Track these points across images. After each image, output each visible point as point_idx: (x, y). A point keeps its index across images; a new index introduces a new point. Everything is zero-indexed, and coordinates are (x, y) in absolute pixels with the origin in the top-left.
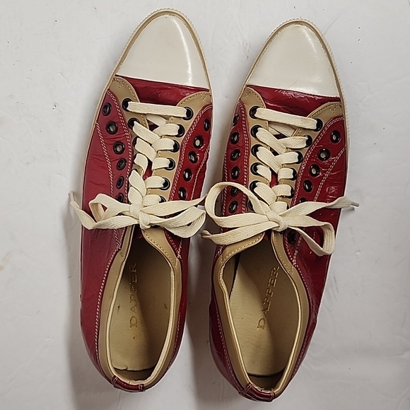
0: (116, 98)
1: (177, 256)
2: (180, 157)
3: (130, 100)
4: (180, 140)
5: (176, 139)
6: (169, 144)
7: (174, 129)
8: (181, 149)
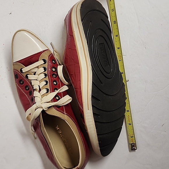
0: (17, 71)
1: (64, 114)
2: (49, 78)
3: (22, 69)
4: (46, 72)
5: (44, 73)
6: (43, 76)
7: (42, 70)
8: (48, 75)
